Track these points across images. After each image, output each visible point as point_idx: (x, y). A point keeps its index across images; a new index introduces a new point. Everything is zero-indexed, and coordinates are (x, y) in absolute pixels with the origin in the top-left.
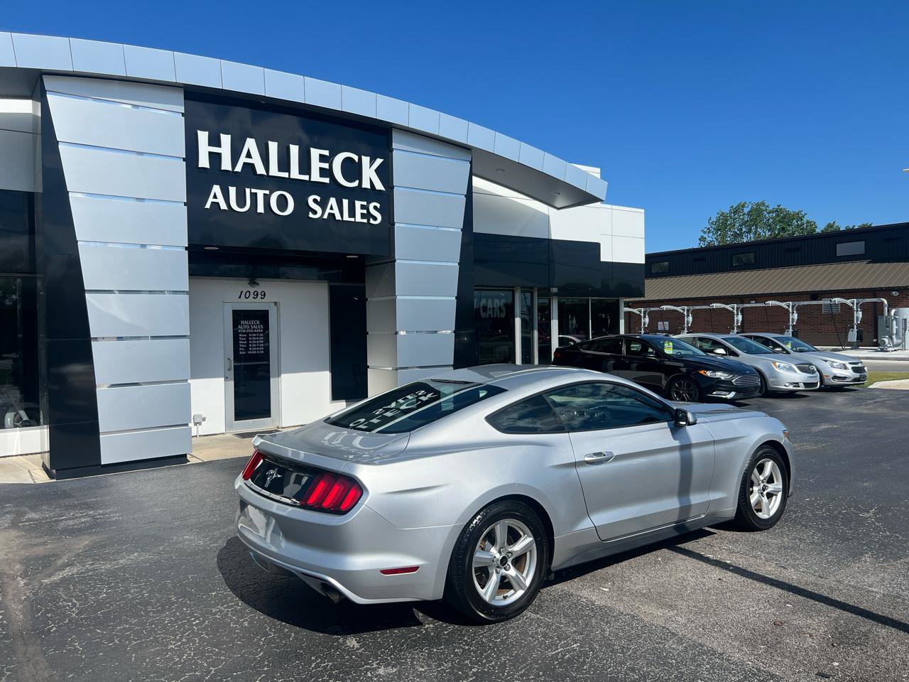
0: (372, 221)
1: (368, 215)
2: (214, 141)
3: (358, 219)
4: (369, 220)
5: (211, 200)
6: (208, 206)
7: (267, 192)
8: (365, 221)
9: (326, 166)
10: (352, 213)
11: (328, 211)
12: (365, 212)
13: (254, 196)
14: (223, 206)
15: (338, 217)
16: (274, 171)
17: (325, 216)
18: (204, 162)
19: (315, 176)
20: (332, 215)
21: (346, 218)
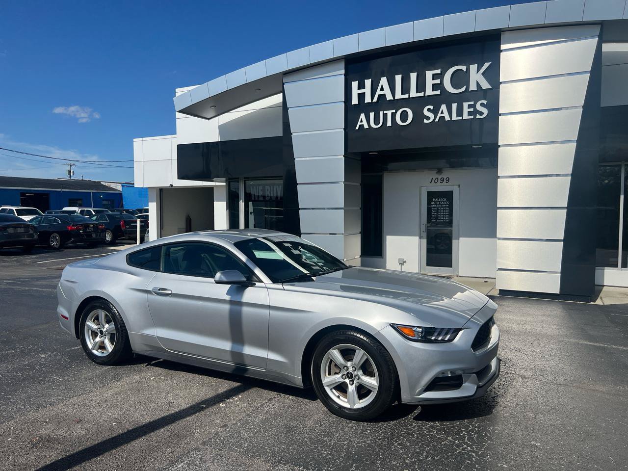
0: (478, 116)
1: (476, 112)
2: (361, 86)
3: (466, 116)
4: (475, 116)
5: (359, 123)
6: (357, 128)
7: (394, 111)
8: (472, 117)
9: (438, 81)
10: (460, 112)
11: (439, 115)
12: (472, 110)
13: (385, 116)
14: (366, 126)
15: (447, 118)
16: (399, 95)
17: (437, 120)
18: (355, 101)
19: (429, 91)
20: (442, 118)
21: (454, 117)
